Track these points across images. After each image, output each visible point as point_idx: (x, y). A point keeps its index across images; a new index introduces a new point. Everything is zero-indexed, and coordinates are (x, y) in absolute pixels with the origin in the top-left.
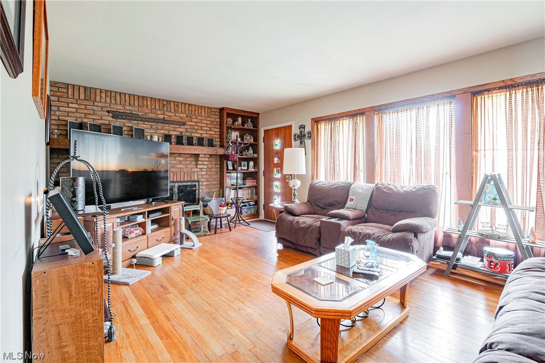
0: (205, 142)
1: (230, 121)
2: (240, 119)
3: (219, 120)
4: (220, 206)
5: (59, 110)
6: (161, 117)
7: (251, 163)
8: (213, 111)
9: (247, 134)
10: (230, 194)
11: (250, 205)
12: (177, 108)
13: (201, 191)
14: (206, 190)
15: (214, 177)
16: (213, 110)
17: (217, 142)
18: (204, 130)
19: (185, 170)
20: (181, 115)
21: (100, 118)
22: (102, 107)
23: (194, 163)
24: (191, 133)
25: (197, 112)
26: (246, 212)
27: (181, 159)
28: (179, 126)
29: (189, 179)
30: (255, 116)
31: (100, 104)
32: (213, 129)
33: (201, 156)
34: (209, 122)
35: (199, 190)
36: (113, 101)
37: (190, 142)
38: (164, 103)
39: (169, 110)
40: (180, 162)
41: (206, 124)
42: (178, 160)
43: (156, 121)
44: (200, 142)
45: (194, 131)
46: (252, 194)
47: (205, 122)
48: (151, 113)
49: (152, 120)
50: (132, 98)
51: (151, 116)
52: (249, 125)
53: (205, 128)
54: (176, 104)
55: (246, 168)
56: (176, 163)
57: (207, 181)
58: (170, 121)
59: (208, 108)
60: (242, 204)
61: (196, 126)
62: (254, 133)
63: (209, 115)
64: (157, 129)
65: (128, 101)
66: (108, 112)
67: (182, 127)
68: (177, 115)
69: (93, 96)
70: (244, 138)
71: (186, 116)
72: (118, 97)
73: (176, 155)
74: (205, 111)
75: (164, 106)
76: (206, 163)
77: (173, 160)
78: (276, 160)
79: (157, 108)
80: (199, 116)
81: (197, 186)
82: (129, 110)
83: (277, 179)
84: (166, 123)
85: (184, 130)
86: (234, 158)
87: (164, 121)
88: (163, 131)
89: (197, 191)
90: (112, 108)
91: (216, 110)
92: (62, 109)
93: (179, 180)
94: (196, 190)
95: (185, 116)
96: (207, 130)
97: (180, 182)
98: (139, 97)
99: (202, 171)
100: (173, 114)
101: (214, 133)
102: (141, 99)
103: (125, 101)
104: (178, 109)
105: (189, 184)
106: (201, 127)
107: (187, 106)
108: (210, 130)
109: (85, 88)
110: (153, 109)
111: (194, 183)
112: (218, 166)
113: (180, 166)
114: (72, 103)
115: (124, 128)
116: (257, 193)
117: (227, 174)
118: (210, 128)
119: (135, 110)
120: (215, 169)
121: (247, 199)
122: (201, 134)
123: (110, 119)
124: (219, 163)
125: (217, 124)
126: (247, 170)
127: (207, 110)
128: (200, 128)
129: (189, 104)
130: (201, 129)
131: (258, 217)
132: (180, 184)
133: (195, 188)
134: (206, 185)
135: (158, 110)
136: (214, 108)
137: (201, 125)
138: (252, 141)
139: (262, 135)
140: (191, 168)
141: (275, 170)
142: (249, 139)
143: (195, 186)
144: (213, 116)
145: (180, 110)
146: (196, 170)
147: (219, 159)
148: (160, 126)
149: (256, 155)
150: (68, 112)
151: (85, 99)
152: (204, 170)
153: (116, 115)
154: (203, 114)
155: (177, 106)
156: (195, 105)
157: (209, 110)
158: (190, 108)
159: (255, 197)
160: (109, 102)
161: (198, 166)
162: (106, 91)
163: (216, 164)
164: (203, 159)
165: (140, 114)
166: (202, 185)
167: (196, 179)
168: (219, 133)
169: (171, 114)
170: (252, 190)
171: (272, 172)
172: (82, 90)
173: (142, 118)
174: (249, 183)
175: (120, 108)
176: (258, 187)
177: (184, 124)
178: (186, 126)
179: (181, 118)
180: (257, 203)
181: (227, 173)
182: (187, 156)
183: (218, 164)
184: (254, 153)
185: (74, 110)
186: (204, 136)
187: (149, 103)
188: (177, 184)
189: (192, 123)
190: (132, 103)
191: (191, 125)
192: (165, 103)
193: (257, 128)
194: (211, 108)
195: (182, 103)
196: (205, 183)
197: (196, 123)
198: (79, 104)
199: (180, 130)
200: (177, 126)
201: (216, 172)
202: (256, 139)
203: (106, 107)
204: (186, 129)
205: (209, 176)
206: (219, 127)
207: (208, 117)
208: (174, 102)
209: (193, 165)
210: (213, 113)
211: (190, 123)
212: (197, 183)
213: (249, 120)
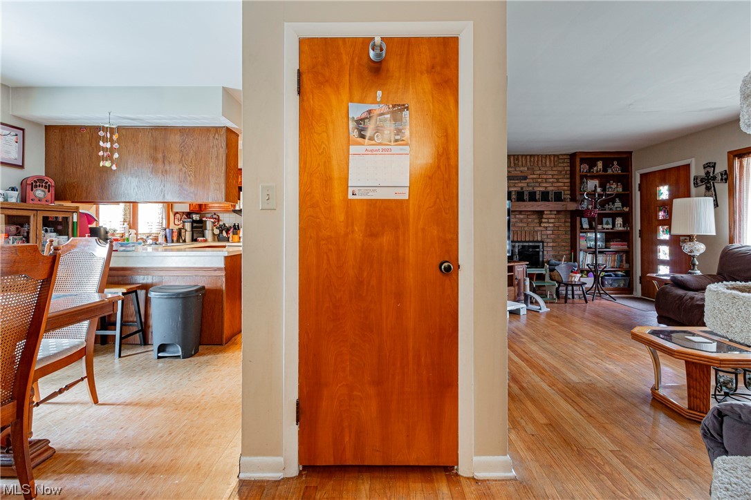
0: (551, 196)
2: (600, 164)
3: (569, 168)
4: (572, 272)
7: (619, 221)
8: (562, 159)
9: (611, 182)
10: (586, 260)
11: (616, 275)
12: (517, 162)
13: (545, 253)
14: (552, 253)
15: (563, 237)
16: (561, 157)
17: (566, 195)
18: (550, 182)
19: (526, 229)
20: (522, 169)
23: (537, 221)
24: (534, 187)
25: (540, 163)
26: (611, 285)
27: (522, 216)
28: (519, 181)
29: (531, 240)
30: (624, 156)
32: (560, 180)
33: (545, 212)
34: (556, 173)
35: (543, 252)
37: (532, 197)
40: (521, 221)
41: (552, 175)
42: (518, 218)
44: (545, 196)
45: (537, 184)
46: (622, 261)
47: (550, 173)
52: (615, 169)
53: (551, 180)
55: (610, 226)
56: (517, 222)
57: (553, 242)
59: (555, 156)
60: (603, 273)
61: (540, 179)
62: (625, 180)
63: (556, 163)
67: (523, 181)
68: (518, 169)
70: (607, 187)
71: (528, 169)
73: (516, 213)
74: (550, 160)
76: (552, 221)
78: (661, 215)
80: (542, 166)
81: (541, 247)
83: (664, 242)
85: (526, 185)
86: (591, 213)
89: (541, 253)
91: (565, 157)
93: (519, 240)
94: (539, 251)
95: (526, 169)
96: (553, 182)
97: (521, 242)
99: (546, 230)
100: (514, 169)
101: (563, 185)
105: (531, 244)
106: (546, 179)
107: (528, 157)
108: (558, 182)
111: (537, 244)
112: (569, 224)
113: (521, 225)
116: (630, 260)
117: (581, 234)
118: (557, 179)
120: (565, 227)
121: (612, 268)
122: (546, 187)
124: (569, 220)
125: (566, 174)
126: (611, 229)
127: (552, 158)
128: (544, 180)
129: (531, 156)
130: (546, 182)
131: (632, 293)
132: (521, 244)
134: (553, 247)
136: (562, 155)
137: (545, 177)
138: (620, 189)
139: (637, 180)
140: (534, 227)
141: (661, 228)
142: (615, 188)
143: (538, 247)
144: (562, 165)
145: (520, 163)
146: (540, 228)
147: (569, 216)
149: (626, 209)
152: (549, 229)
154: (548, 163)
155: (518, 159)
156: (538, 155)
157: (556, 159)
158: (532, 159)
159: (626, 266)
161: (542, 225)
163: (565, 222)
164: (548, 216)
166: (547, 246)
167: (539, 239)
168: (569, 184)
170: (621, 256)
171: (656, 232)
174: (614, 246)
176: (631, 253)
177: (525, 178)
178: (528, 181)
179: (521, 172)
180: (629, 273)
181: (581, 232)
182: (529, 213)
183: (567, 222)
184: (623, 207)
186: (550, 189)
189: (535, 176)
191: (533, 179)
193: (628, 171)
194: (558, 156)
195: (522, 155)
196: (551, 244)
197: (539, 175)
199: (520, 185)
200: (517, 181)
201: (566, 231)
204: (528, 183)
205: (556, 237)
206: (568, 176)
207: (555, 166)
208: (514, 155)
209: (536, 223)
210: (561, 161)
211: (532, 176)
212: (541, 244)
213: (615, 163)
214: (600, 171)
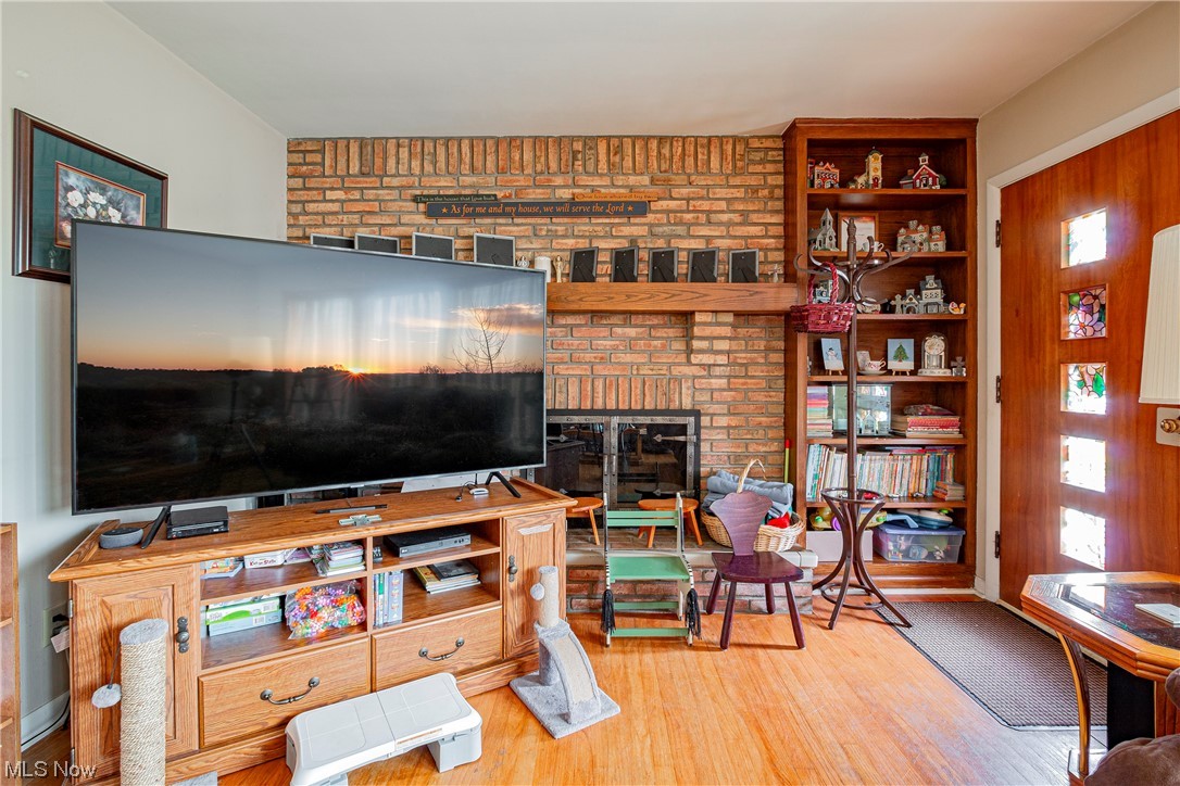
0: (722, 267)
1: (827, 176)
2: (875, 164)
3: (780, 180)
4: (768, 520)
5: (306, 213)
6: (565, 194)
7: (935, 346)
8: (758, 150)
9: (913, 224)
10: (825, 473)
11: (923, 524)
12: (617, 159)
13: (705, 447)
14: (726, 448)
15: (761, 397)
16: (756, 144)
17: (770, 260)
18: (720, 224)
19: (645, 371)
20: (632, 180)
21: (395, 221)
22: (401, 188)
23: (679, 345)
24: (669, 237)
25: (690, 161)
26: (906, 553)
27: (632, 332)
28: (625, 220)
29: (662, 406)
30: (952, 135)
31: (396, 182)
32: (754, 218)
33: (698, 318)
34: (740, 193)
35: (697, 446)
36: (428, 168)
37: (662, 268)
38: (574, 149)
39: (591, 168)
40: (631, 345)
41: (728, 201)
42: (623, 338)
43: (546, 209)
44: (702, 267)
45: (680, 230)
46: (941, 476)
47: (722, 193)
48: (537, 186)
49: (536, 210)
50: (479, 148)
51: (535, 195)
52: (925, 180)
53: (725, 217)
54: (616, 144)
55: (908, 365)
56: (615, 348)
57: (730, 414)
58: (593, 203)
59: (736, 139)
60: (883, 517)
61: (688, 211)
62: (952, 211)
63: (739, 164)
64: (553, 235)
65: (467, 160)
66: (416, 199)
67: (637, 220)
68: (620, 180)
69: (378, 161)
70: (900, 239)
71: (652, 181)
72: (441, 151)
73: (615, 320)
74: (722, 152)
75: (575, 158)
76: (723, 345)
77: (604, 338)
78: (1075, 324)
79: (554, 165)
80: (698, 173)
81: (691, 430)
82: (471, 186)
83: (1085, 425)
84: (580, 214)
85: (643, 231)
87: (576, 209)
88: (570, 243)
89: (690, 450)
90: (425, 187)
91: (768, 143)
92: (311, 207)
93: (623, 406)
94: (685, 443)
95: (646, 180)
96: (730, 224)
97: (630, 412)
98: (498, 141)
99: (710, 376)
100: (606, 181)
101: (760, 232)
102: (503, 147)
103: (461, 160)
104: (623, 159)
105: (659, 420)
106: (709, 212)
107: (654, 145)
108: (744, 223)
109: (362, 142)
110: (542, 173)
111: (679, 420)
112: (779, 358)
113: (629, 358)
114: (332, 189)
115: (458, 244)
116: (966, 474)
117: (812, 390)
118: (742, 213)
119: (487, 184)
120: (764, 366)
121: (912, 498)
122: (709, 239)
123: (421, 219)
124: (781, 345)
125: (772, 198)
126: (913, 373)
127: (729, 148)
128: (703, 218)
129: (661, 139)
130: (709, 222)
131: (969, 583)
132: (628, 420)
133: (682, 438)
134: (729, 427)
135: (555, 174)
136: (759, 137)
137: (705, 205)
138: (938, 247)
139: (989, 209)
140: (670, 365)
141: (1073, 373)
142: (924, 241)
143: (683, 429)
144: (759, 168)
145: (628, 163)
146: (688, 370)
147: (780, 332)
148: (560, 224)
149: (956, 310)
150: (323, 214)
151: (363, 174)
152: (717, 371)
153: (436, 206)
154: (715, 163)
155: (619, 150)
156: (684, 138)
157: (740, 148)
158: (666, 151)
159: (954, 493)
160: (417, 171)
161: (695, 359)
162: (411, 139)
163: (768, 349)
164: (708, 331)
165: (500, 195)
166: (712, 427)
167: (687, 404)
168: (780, 230)
169: (597, 182)
170: (941, 461)
171: (1054, 385)
172: (354, 149)
173: (506, 204)
174: (920, 429)
175: (445, 185)
176: (969, 451)
177: (641, 208)
178: (650, 218)
179: (631, 189)
180: (961, 518)
181: (810, 384)
182: (655, 321)
183: (776, 351)
184: (947, 300)
185: (335, 207)
186: (719, 243)
187: (528, 156)
188: (615, 420)
189: (673, 204)
190: (478, 164)
191: (668, 212)
192: (578, 146)
193: (963, 186)
194: (745, 140)
195: (634, 138)
196: (723, 421)
197: (688, 200)
198: (347, 190)
199: (627, 230)
200: (617, 221)
201: (769, 380)
202: (960, 235)
203: (410, 187)
204: (651, 226)
205: (740, 397)
206: (779, 205)
207: (736, 172)
208: (608, 138)
209: (678, 351)
210: (758, 156)
211: (664, 204)
212: (692, 419)
213: (924, 160)
214: (876, 184)
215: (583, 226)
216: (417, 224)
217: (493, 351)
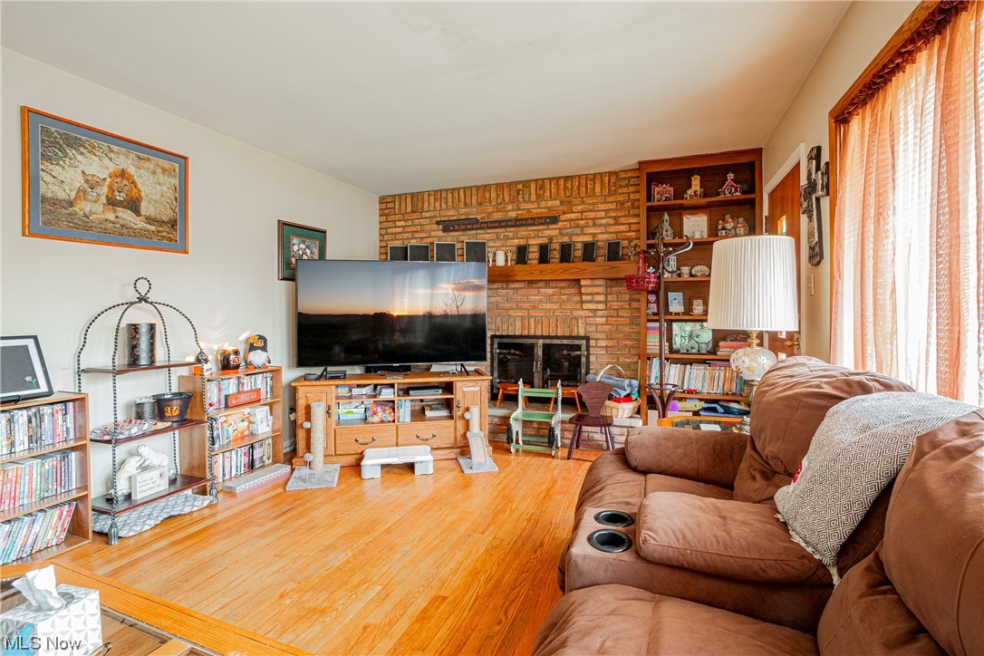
0: (601, 251)
1: (664, 192)
2: (696, 182)
5: (388, 234)
6: (513, 215)
8: (624, 179)
11: (727, 410)
12: (541, 192)
13: (592, 358)
14: (606, 360)
15: (627, 329)
16: (623, 175)
17: (629, 246)
18: (601, 225)
19: (557, 313)
20: (550, 203)
21: (428, 235)
22: (431, 217)
23: (576, 298)
24: (571, 235)
25: (583, 189)
27: (550, 291)
28: (545, 227)
29: (567, 334)
31: (428, 215)
32: (622, 220)
33: (582, 283)
34: (613, 206)
35: (588, 357)
36: (444, 206)
37: (566, 254)
38: (517, 188)
39: (526, 198)
40: (549, 299)
41: (606, 211)
42: (545, 295)
43: (502, 224)
44: (589, 252)
45: (577, 231)
47: (602, 207)
48: (499, 211)
49: (497, 225)
50: (468, 193)
51: (498, 216)
52: (730, 190)
53: (604, 221)
54: (540, 183)
56: (541, 301)
57: (607, 339)
58: (527, 219)
59: (610, 174)
60: (701, 404)
61: (583, 219)
63: (613, 188)
64: (507, 238)
65: (463, 200)
66: (438, 223)
67: (553, 226)
68: (543, 204)
69: (420, 204)
70: (720, 227)
71: (561, 203)
72: (450, 196)
73: (540, 284)
74: (602, 182)
75: (518, 194)
76: (602, 298)
77: (535, 295)
79: (507, 199)
80: (587, 196)
81: (584, 348)
82: (464, 214)
84: (521, 225)
85: (556, 232)
87: (519, 222)
88: (516, 242)
89: (583, 359)
90: (442, 217)
91: (630, 174)
92: (390, 231)
93: (545, 334)
94: (580, 356)
95: (557, 203)
96: (607, 225)
97: (549, 337)
98: (478, 188)
99: (596, 317)
100: (535, 205)
101: (625, 229)
102: (481, 191)
103: (459, 200)
104: (544, 192)
105: (565, 342)
106: (594, 219)
107: (562, 182)
108: (616, 224)
109: (412, 195)
110: (501, 203)
111: (576, 342)
113: (548, 306)
114: (399, 221)
115: (458, 246)
117: (651, 325)
118: (615, 218)
119: (474, 213)
121: (725, 394)
122: (594, 235)
123: (440, 233)
125: (633, 207)
127: (607, 179)
128: (591, 223)
129: (566, 178)
130: (595, 225)
132: (548, 341)
133: (578, 353)
134: (607, 347)
135: (507, 204)
136: (625, 171)
137: (592, 215)
139: (764, 211)
140: (572, 310)
143: (578, 348)
144: (625, 190)
145: (547, 194)
146: (582, 313)
148: (510, 232)
150: (396, 234)
151: (413, 212)
152: (600, 313)
153: (448, 226)
154: (598, 189)
155: (542, 187)
156: (579, 176)
157: (613, 179)
158: (569, 185)
160: (438, 208)
161: (585, 306)
162: (435, 191)
163: (631, 300)
164: (590, 290)
165: (479, 217)
166: (596, 347)
167: (582, 333)
168: (642, 227)
169: (530, 206)
172: (409, 199)
173: (482, 223)
174: (727, 350)
175: (451, 214)
177: (554, 220)
178: (560, 225)
179: (549, 209)
182: (563, 284)
185: (400, 230)
186: (600, 237)
187: (493, 195)
188: (541, 342)
189: (573, 216)
190: (468, 202)
191: (570, 220)
192: (520, 187)
194: (616, 173)
195: (551, 179)
196: (603, 343)
197: (582, 212)
198: (406, 221)
199: (547, 233)
200: (541, 228)
203: (435, 217)
204: (560, 229)
205: (613, 329)
207: (611, 193)
208: (536, 181)
209: (577, 302)
210: (624, 183)
211: (568, 216)
212: (584, 341)
213: (731, 176)
214: (696, 195)
215: (523, 231)
216: (438, 237)
217: (459, 304)
